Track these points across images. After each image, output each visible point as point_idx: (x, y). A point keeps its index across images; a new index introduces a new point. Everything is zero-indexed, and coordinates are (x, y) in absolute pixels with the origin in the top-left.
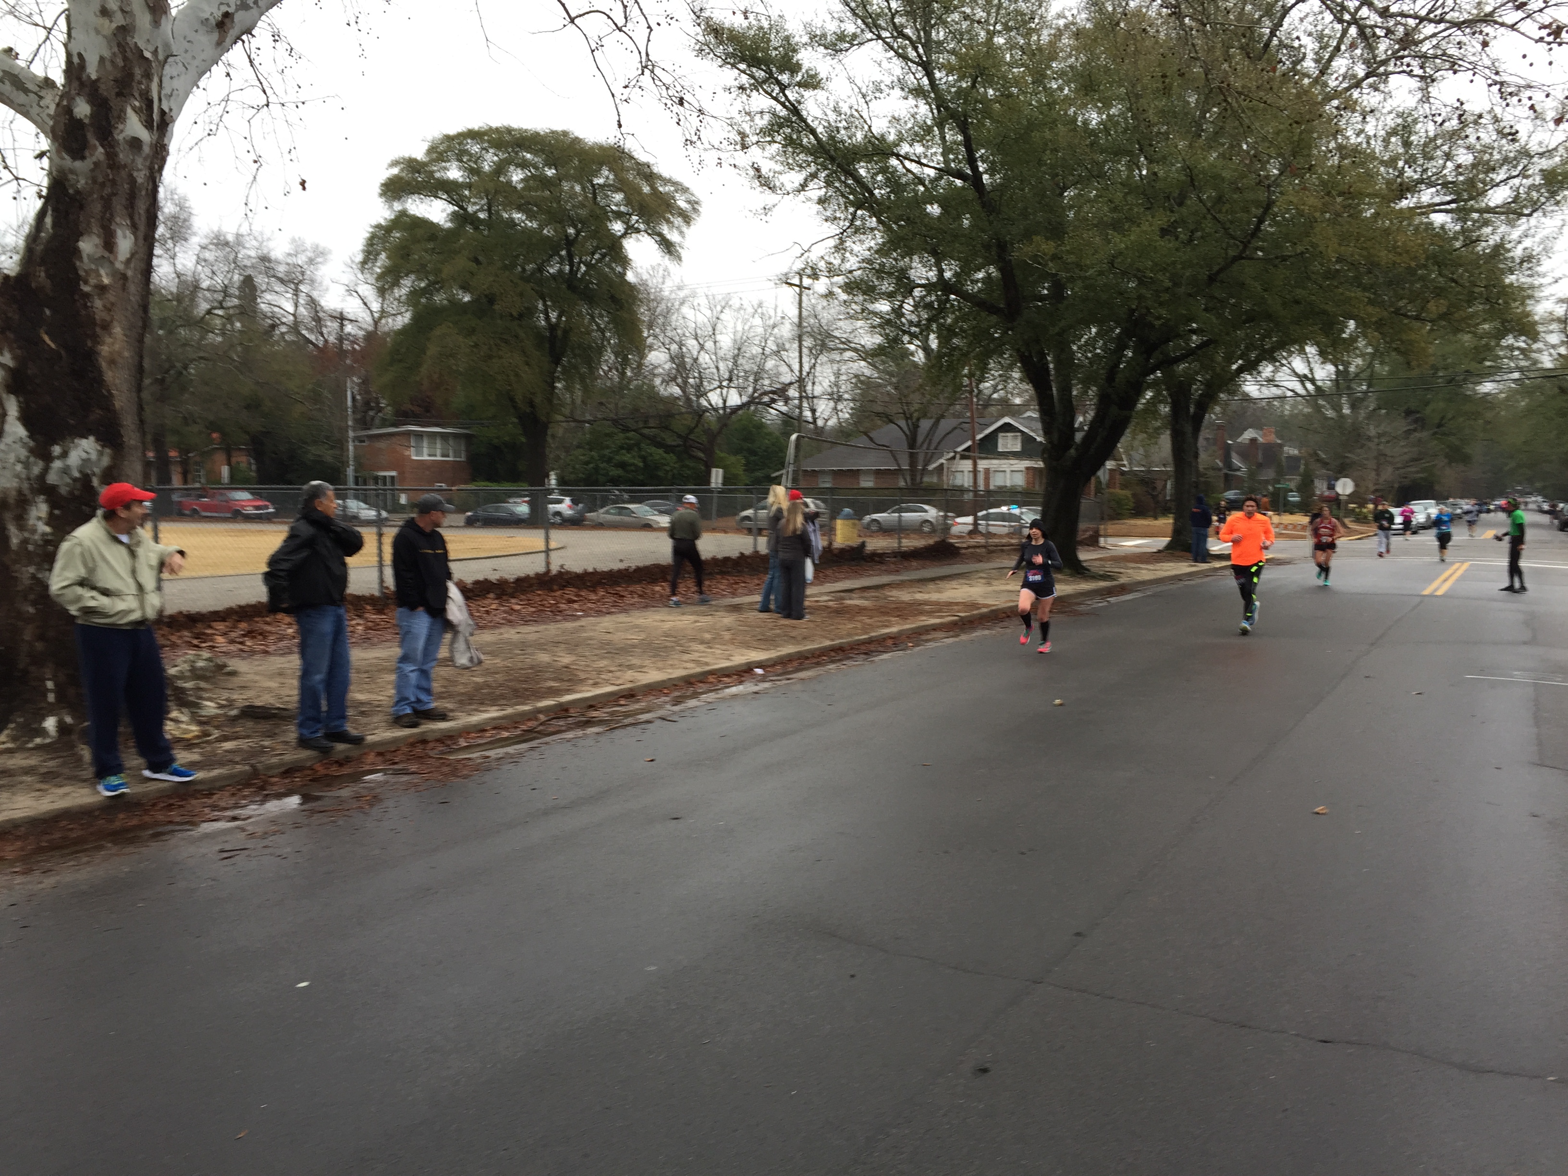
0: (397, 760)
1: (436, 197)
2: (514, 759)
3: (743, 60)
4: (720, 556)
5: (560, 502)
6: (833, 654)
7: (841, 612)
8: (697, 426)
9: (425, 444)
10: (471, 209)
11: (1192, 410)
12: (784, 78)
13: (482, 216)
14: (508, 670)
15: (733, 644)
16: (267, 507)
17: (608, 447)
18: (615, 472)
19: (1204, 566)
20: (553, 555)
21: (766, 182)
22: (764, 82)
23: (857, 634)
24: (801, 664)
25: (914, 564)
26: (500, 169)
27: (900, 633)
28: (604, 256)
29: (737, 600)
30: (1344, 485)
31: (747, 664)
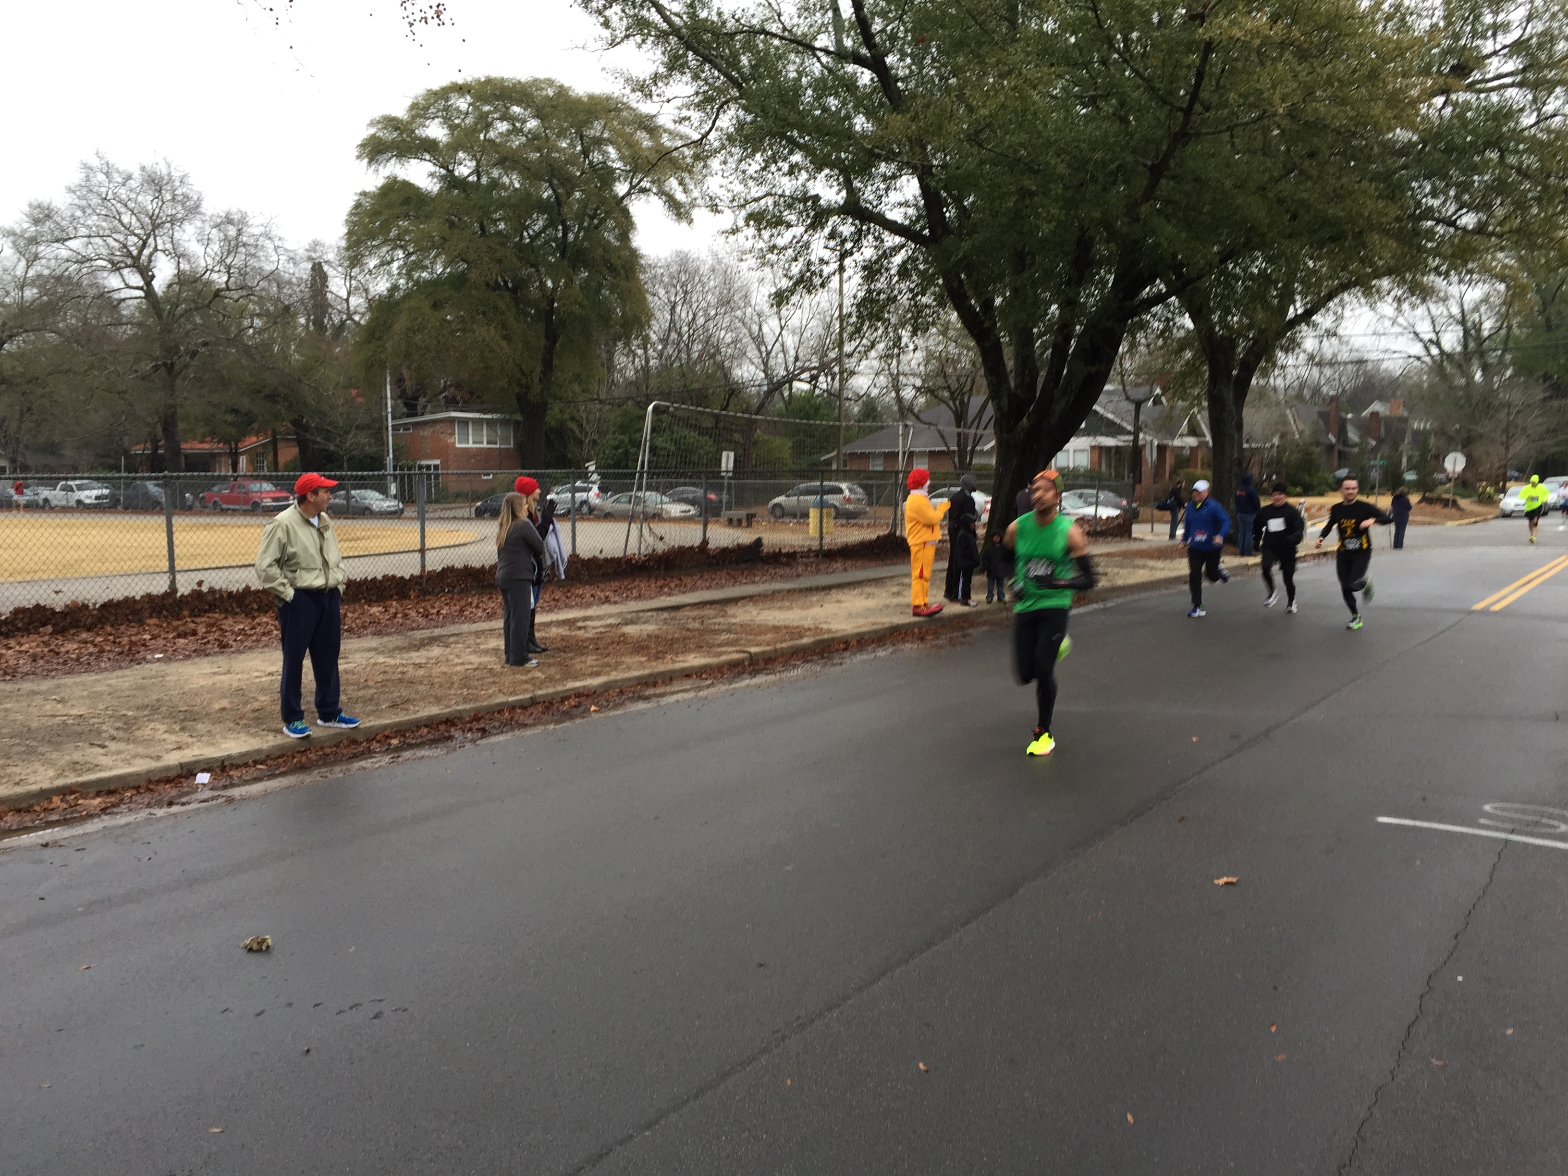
1: (420, 159)
9: (470, 430)
10: (459, 172)
11: (1235, 373)
28: (603, 219)
30: (1455, 462)
31: (182, 766)
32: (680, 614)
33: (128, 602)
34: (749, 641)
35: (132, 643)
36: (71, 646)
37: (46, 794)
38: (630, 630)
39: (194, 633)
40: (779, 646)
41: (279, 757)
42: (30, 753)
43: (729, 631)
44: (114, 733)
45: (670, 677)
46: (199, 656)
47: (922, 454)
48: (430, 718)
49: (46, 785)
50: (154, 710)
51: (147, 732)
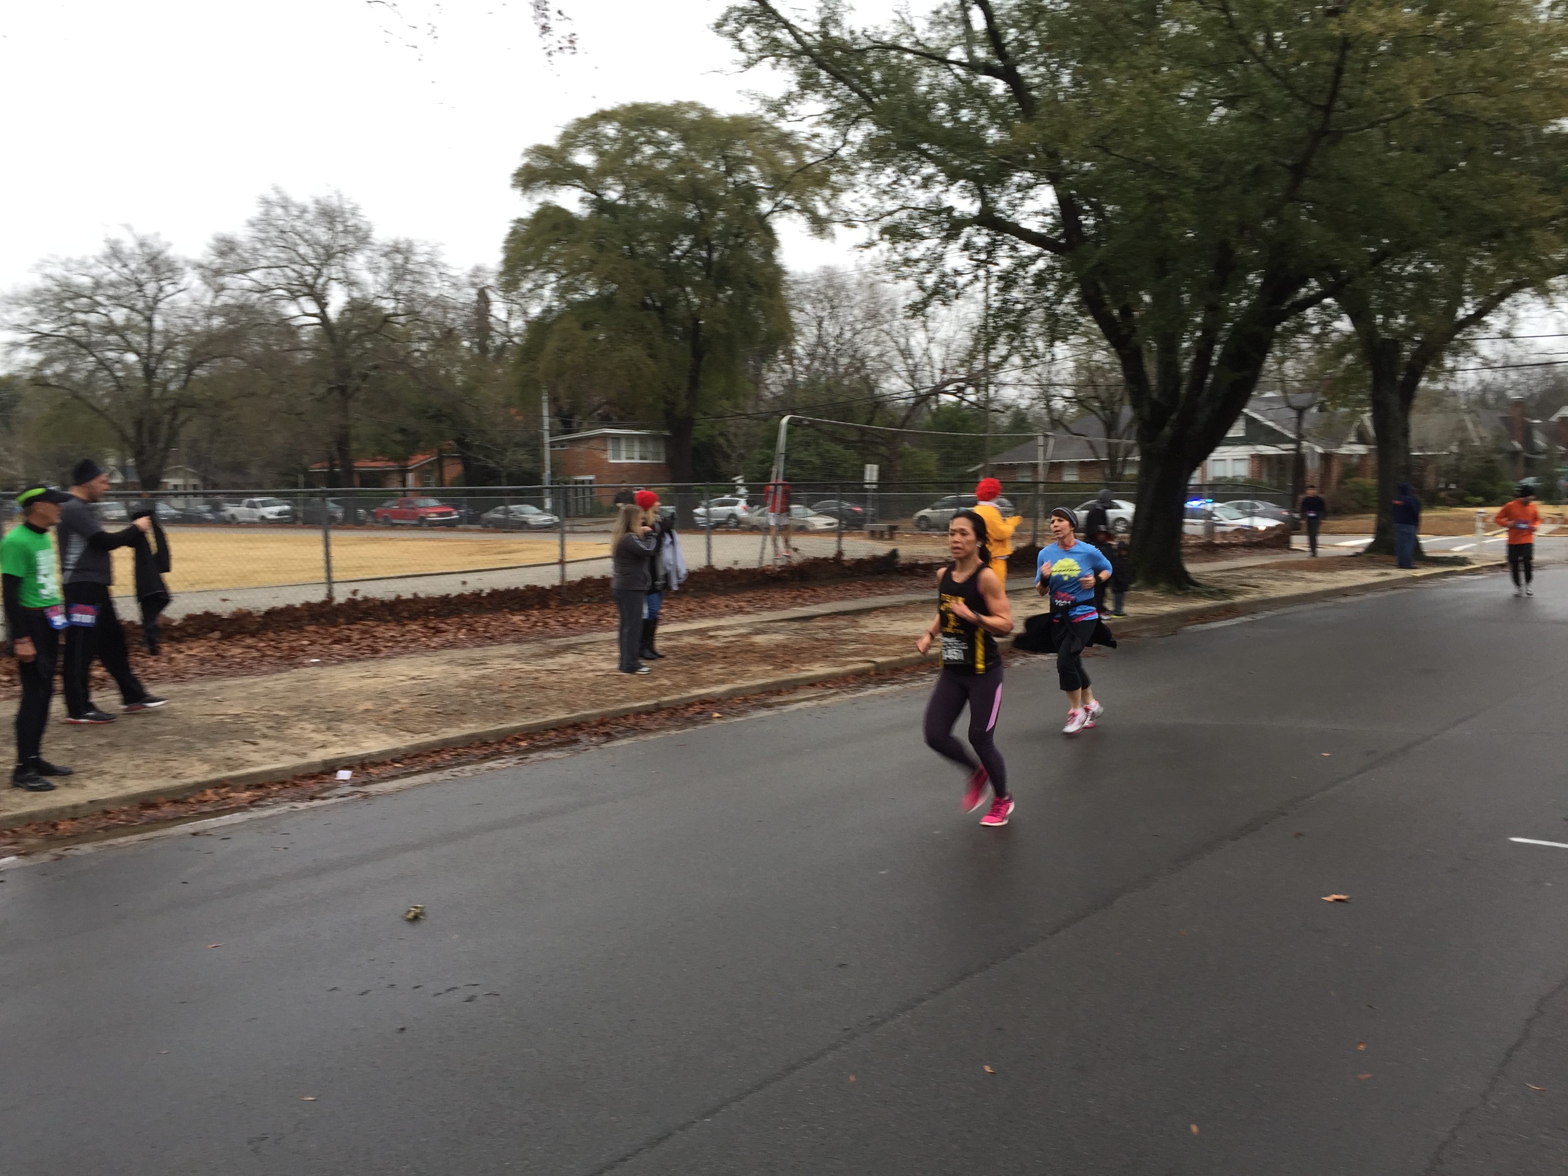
1: (572, 185)
5: (735, 503)
9: (623, 445)
11: (1401, 377)
13: (620, 202)
16: (450, 514)
28: (748, 238)
31: (325, 763)
32: (810, 625)
33: (289, 610)
34: (876, 650)
35: (292, 648)
36: (236, 651)
37: (200, 787)
38: (759, 639)
39: (348, 639)
40: (906, 656)
41: (416, 757)
42: (188, 749)
43: (856, 641)
44: (265, 731)
45: (794, 686)
46: (351, 661)
48: (559, 722)
49: (200, 779)
50: (303, 710)
51: (295, 731)
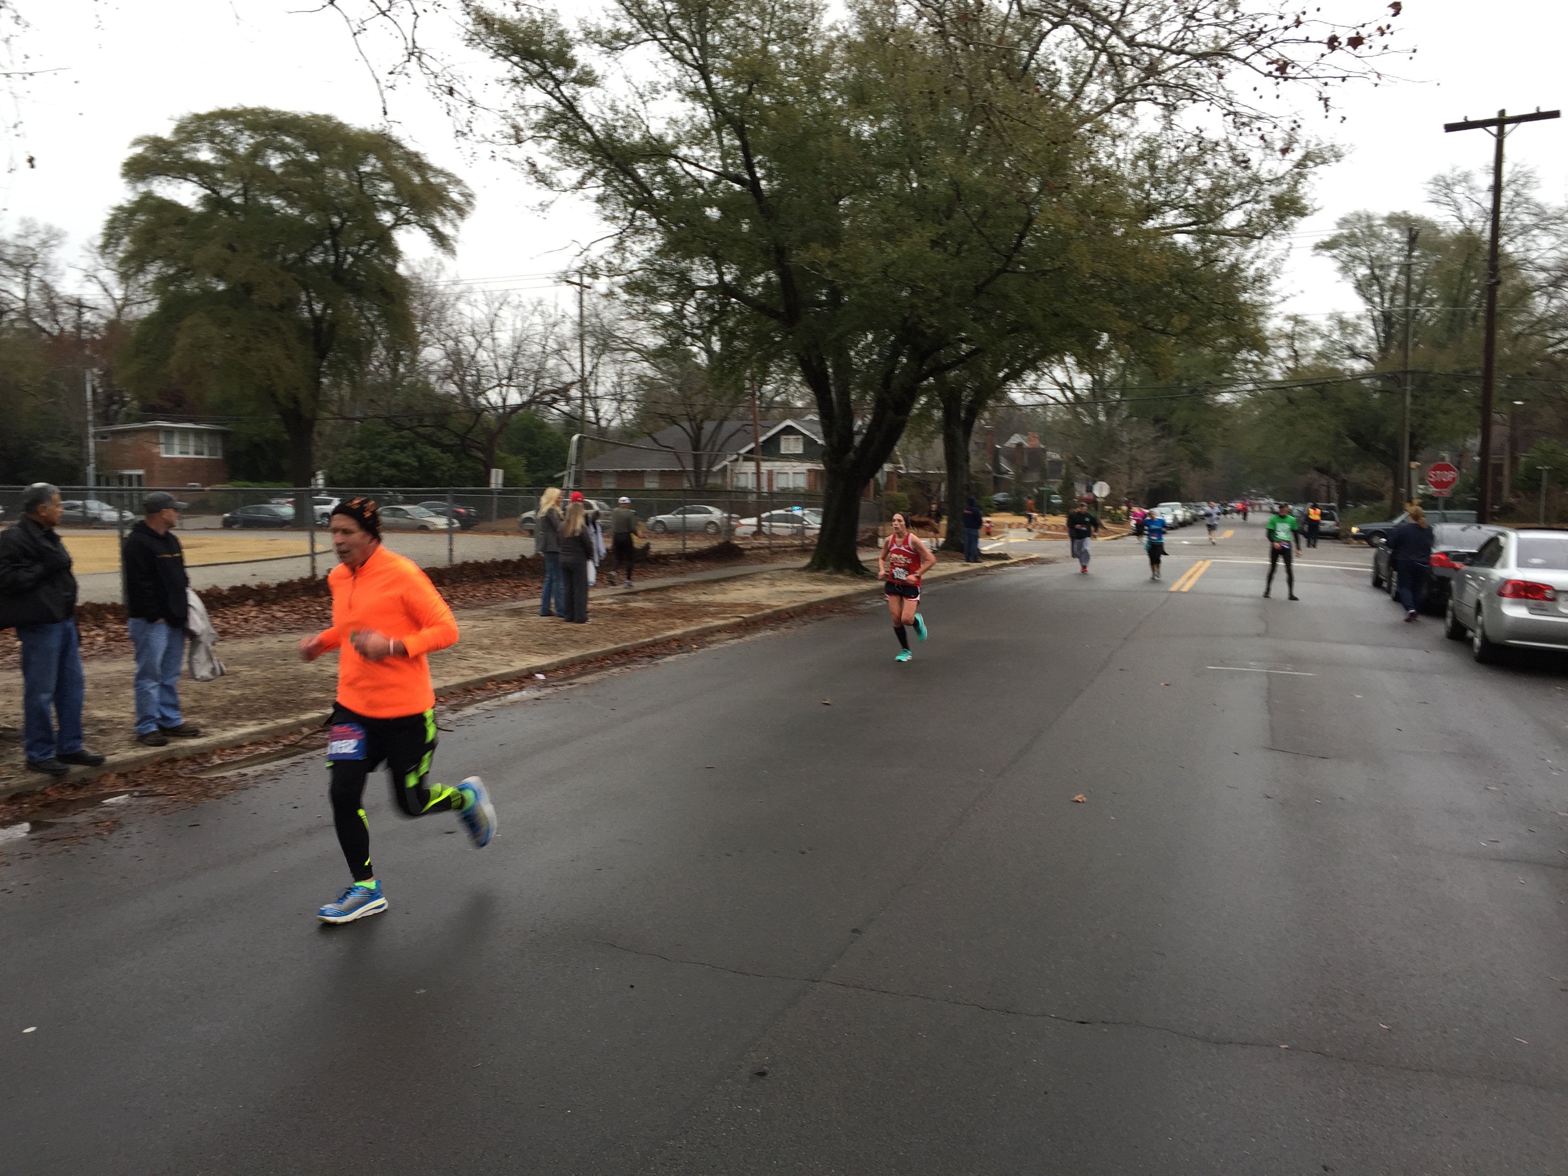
0: (141, 781)
1: (186, 179)
2: (274, 777)
3: (515, 52)
4: (499, 559)
6: (617, 657)
7: (626, 615)
8: (475, 425)
9: (176, 440)
10: (225, 193)
11: (962, 415)
12: (559, 73)
13: (237, 200)
14: (268, 681)
15: (513, 649)
17: (380, 446)
18: (387, 472)
19: (975, 566)
20: (318, 558)
21: (543, 179)
22: (539, 75)
23: (641, 637)
24: (583, 668)
25: (699, 565)
26: (256, 152)
27: (685, 635)
28: (372, 247)
29: (518, 604)
30: (1101, 489)
31: (528, 669)
45: (711, 631)
47: (653, 473)
49: (476, 677)
